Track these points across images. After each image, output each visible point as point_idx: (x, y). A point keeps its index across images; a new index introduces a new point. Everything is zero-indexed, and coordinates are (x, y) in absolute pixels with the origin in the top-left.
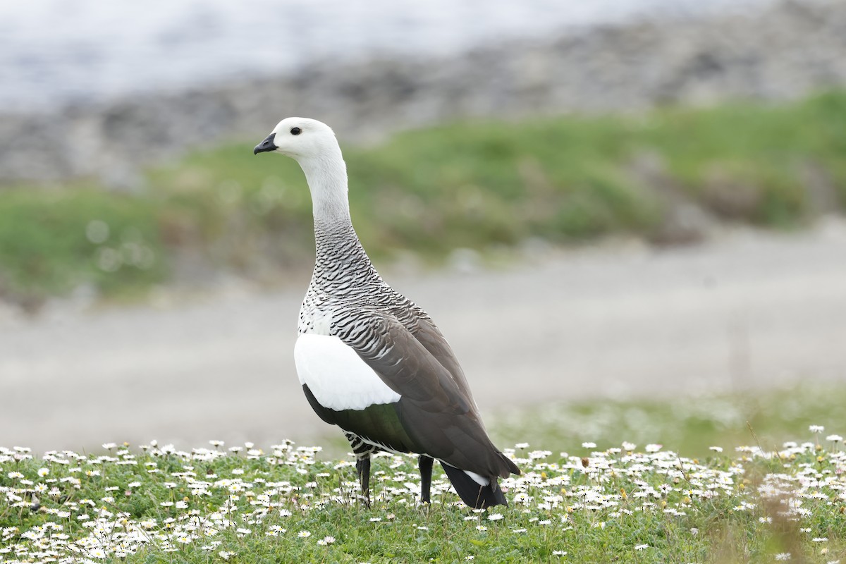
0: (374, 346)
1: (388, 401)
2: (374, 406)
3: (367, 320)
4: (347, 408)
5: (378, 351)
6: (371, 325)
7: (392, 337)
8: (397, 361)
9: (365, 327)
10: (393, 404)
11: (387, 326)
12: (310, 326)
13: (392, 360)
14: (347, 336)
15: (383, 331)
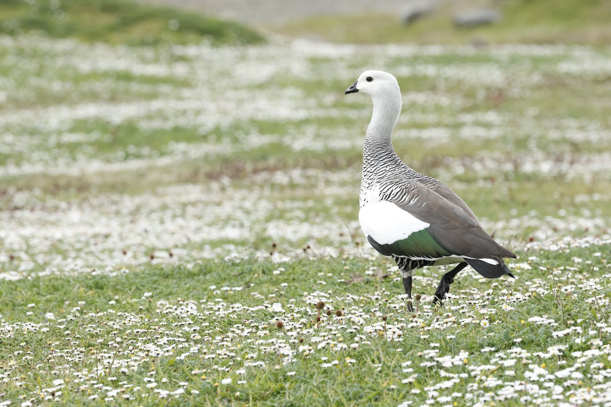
0: (407, 199)
1: (422, 229)
2: (413, 234)
3: (401, 184)
4: (396, 240)
5: (410, 201)
6: (404, 187)
7: (418, 191)
8: (423, 204)
9: (400, 188)
10: (426, 229)
11: (414, 186)
12: (366, 201)
13: (419, 204)
14: (389, 197)
15: (412, 189)
